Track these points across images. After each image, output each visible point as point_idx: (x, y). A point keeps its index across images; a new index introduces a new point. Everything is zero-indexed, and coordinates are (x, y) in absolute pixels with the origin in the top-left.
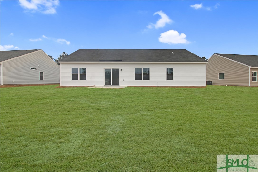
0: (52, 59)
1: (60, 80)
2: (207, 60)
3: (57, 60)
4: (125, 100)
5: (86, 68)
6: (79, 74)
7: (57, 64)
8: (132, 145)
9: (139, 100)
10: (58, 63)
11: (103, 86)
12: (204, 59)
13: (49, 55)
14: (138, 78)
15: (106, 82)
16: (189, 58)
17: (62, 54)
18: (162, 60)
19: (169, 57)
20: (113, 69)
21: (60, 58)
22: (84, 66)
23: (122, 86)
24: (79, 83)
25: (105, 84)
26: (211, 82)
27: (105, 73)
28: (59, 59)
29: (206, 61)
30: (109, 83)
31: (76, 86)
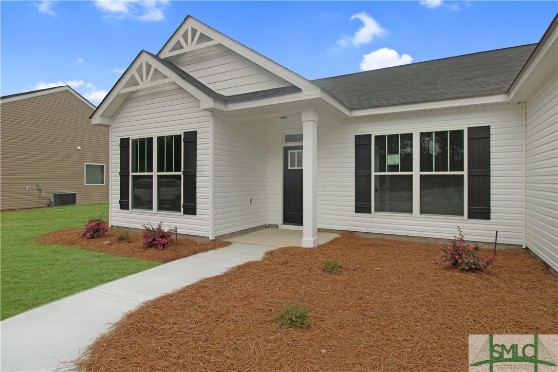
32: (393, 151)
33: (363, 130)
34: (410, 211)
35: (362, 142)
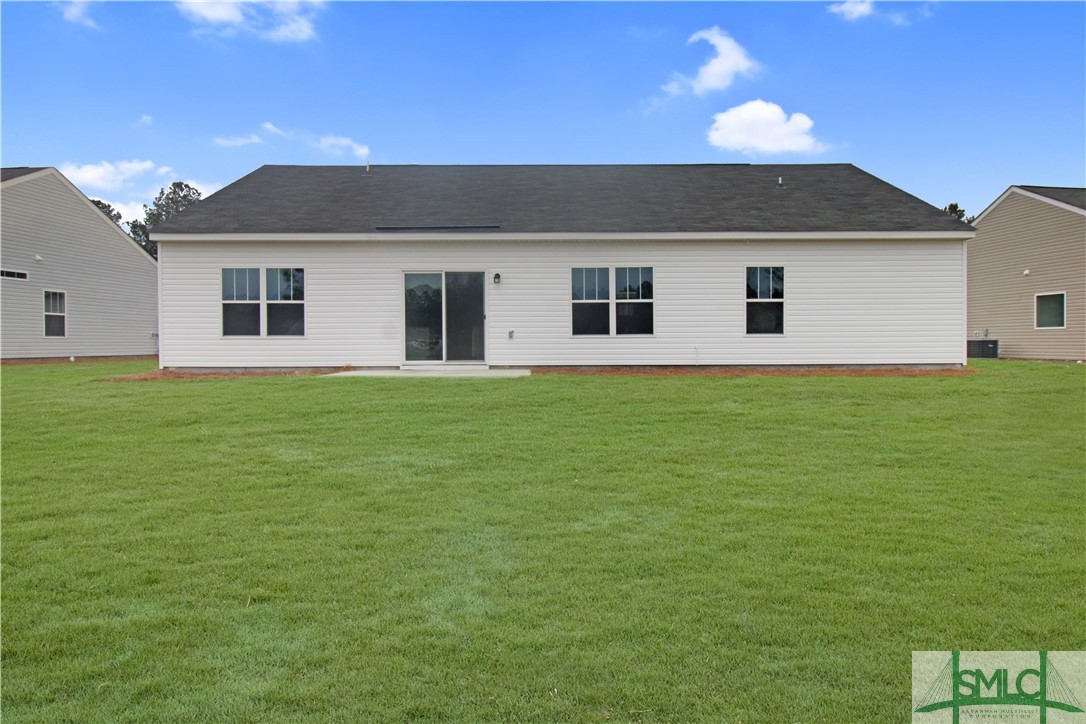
0: (111, 218)
1: (157, 335)
2: (970, 222)
3: (142, 227)
4: (514, 428)
5: (301, 271)
6: (263, 303)
7: (144, 247)
8: (542, 610)
9: (570, 427)
10: (148, 241)
11: (398, 368)
12: (953, 217)
13: (96, 199)
14: (589, 321)
15: (414, 344)
16: (869, 213)
17: (166, 192)
18: (723, 223)
19: (760, 209)
20: (452, 277)
21: (160, 215)
22: (290, 261)
23: (503, 367)
24: (264, 350)
25: (409, 357)
26: (995, 343)
27: (410, 295)
28: (153, 217)
29: (968, 226)
30: (432, 349)
31: (247, 371)
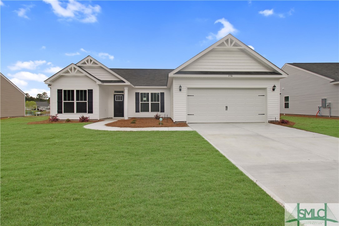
32: (145, 97)
33: (138, 91)
34: (149, 111)
35: (137, 94)
